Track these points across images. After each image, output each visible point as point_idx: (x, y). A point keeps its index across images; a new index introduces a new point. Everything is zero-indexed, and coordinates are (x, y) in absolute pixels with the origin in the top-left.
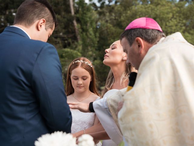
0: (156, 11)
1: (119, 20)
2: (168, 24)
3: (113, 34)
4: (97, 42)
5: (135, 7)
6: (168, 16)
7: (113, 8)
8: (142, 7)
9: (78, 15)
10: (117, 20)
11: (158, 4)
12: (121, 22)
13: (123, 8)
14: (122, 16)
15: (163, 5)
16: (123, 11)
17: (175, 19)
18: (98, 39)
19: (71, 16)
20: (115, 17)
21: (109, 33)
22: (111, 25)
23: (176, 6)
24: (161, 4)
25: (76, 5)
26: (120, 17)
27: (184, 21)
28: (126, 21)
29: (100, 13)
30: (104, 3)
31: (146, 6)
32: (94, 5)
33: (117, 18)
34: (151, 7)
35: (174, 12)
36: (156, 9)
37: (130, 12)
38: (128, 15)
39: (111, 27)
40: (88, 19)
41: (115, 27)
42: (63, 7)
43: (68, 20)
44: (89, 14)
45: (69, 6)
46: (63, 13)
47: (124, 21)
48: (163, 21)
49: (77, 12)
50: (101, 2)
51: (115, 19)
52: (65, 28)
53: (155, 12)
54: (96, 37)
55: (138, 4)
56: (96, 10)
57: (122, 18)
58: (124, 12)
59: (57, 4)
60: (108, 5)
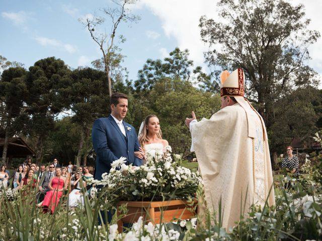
0: (187, 98)
2: (197, 110)
5: (169, 93)
6: (197, 103)
7: (148, 93)
8: (174, 94)
10: (152, 103)
11: (190, 92)
12: (155, 105)
13: (158, 93)
15: (193, 94)
16: (158, 95)
17: (203, 106)
19: (109, 97)
23: (204, 95)
25: (114, 88)
26: (155, 101)
27: (211, 109)
28: (160, 105)
29: (136, 97)
30: (140, 88)
31: (179, 93)
32: (132, 88)
34: (183, 95)
35: (203, 100)
36: (187, 96)
37: (165, 97)
38: (162, 99)
39: (146, 109)
41: (150, 109)
42: (102, 88)
45: (107, 88)
46: (101, 94)
47: (158, 105)
48: (193, 107)
50: (137, 87)
51: (150, 103)
52: (102, 108)
54: (132, 117)
55: (172, 91)
56: (132, 93)
57: (157, 102)
58: (159, 97)
59: (96, 86)
60: (144, 90)
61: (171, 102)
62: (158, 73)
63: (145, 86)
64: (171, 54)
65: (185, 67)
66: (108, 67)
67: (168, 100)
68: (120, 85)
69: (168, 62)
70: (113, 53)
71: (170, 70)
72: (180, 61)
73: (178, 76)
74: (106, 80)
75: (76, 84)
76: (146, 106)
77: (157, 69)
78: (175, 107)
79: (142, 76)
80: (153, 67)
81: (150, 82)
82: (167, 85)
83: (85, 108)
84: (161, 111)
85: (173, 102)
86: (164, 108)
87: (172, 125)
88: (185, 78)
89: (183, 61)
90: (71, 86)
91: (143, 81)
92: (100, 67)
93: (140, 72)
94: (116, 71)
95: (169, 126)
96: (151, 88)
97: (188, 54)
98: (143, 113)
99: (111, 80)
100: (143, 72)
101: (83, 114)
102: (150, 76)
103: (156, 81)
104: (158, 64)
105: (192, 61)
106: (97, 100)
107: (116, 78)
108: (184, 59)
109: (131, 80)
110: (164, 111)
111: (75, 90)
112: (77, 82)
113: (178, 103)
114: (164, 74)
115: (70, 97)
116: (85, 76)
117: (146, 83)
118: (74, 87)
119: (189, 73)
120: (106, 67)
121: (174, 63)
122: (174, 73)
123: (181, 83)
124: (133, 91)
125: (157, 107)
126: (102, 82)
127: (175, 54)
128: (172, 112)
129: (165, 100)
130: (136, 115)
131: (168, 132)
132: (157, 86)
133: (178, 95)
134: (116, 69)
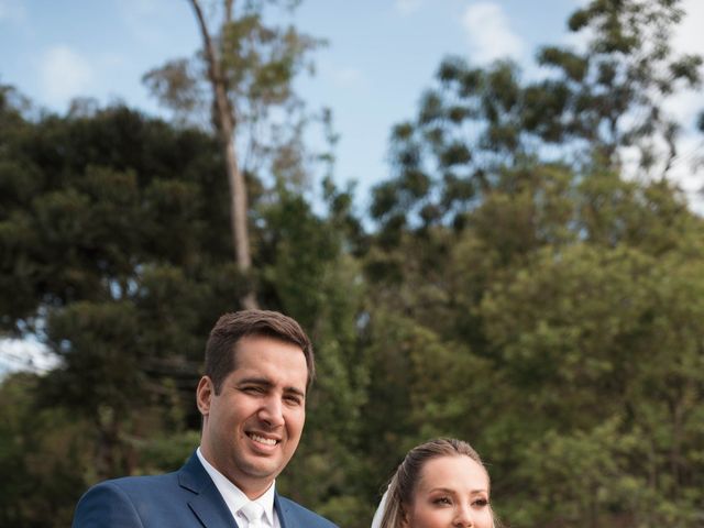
0: (658, 280)
1: (474, 311)
3: (436, 377)
4: (356, 413)
5: (556, 251)
7: (443, 250)
8: (586, 257)
9: (270, 273)
10: (464, 309)
11: (670, 246)
12: (479, 320)
13: (494, 254)
14: (487, 295)
16: (496, 267)
18: (362, 398)
19: (234, 274)
20: (452, 293)
21: (419, 370)
22: (431, 335)
24: (682, 244)
25: (261, 223)
26: (478, 297)
28: (507, 317)
29: (376, 272)
30: (398, 222)
31: (610, 254)
32: (354, 226)
33: (460, 298)
34: (634, 261)
36: (655, 272)
37: (531, 274)
38: (515, 288)
39: (428, 342)
40: (322, 297)
41: (451, 344)
42: (198, 225)
43: (218, 292)
44: (327, 274)
45: (225, 223)
46: (195, 259)
47: (495, 319)
48: (686, 332)
49: (264, 255)
50: (386, 218)
51: (451, 305)
53: (650, 283)
54: (353, 385)
55: (572, 239)
56: (358, 254)
57: (489, 304)
58: (501, 273)
59: (167, 210)
60: (422, 234)
61: (566, 304)
62: (499, 139)
63: (429, 215)
64: (577, 22)
65: (654, 93)
66: (230, 107)
67: (549, 293)
68: (294, 210)
69: (554, 74)
70: (250, 23)
71: (567, 117)
72: (624, 62)
73: (609, 150)
74: (216, 178)
75: (58, 199)
76: (427, 322)
77: (492, 115)
78: (587, 334)
79: (409, 159)
80: (473, 102)
81: (457, 191)
82: (549, 208)
83: (105, 332)
84: (508, 353)
85: (576, 304)
86: (526, 337)
87: (565, 429)
88: (647, 161)
89: (644, 62)
90: (27, 206)
91: (415, 183)
92: (188, 104)
93: (402, 132)
94: (275, 127)
95: (551, 434)
96: (460, 223)
97: (676, 18)
98: (412, 365)
99: (249, 179)
100: (417, 137)
101: (95, 362)
102: (457, 155)
103: (486, 186)
104: (497, 88)
105: (698, 61)
106: (173, 292)
107: (278, 167)
108: (648, 47)
109: (352, 184)
110: (527, 353)
111: (53, 235)
112: (60, 188)
113: (603, 306)
114: (530, 142)
115: (24, 269)
116: (103, 158)
117: (435, 197)
118: (44, 217)
119: (672, 132)
120: (216, 106)
121: (593, 73)
122: (589, 133)
123: (628, 189)
124: (361, 243)
125: (491, 330)
126: (197, 188)
127: (601, 20)
128: (572, 358)
129: (533, 290)
130: (377, 371)
131: (544, 469)
132: (490, 211)
133: (604, 263)
134: (277, 114)
